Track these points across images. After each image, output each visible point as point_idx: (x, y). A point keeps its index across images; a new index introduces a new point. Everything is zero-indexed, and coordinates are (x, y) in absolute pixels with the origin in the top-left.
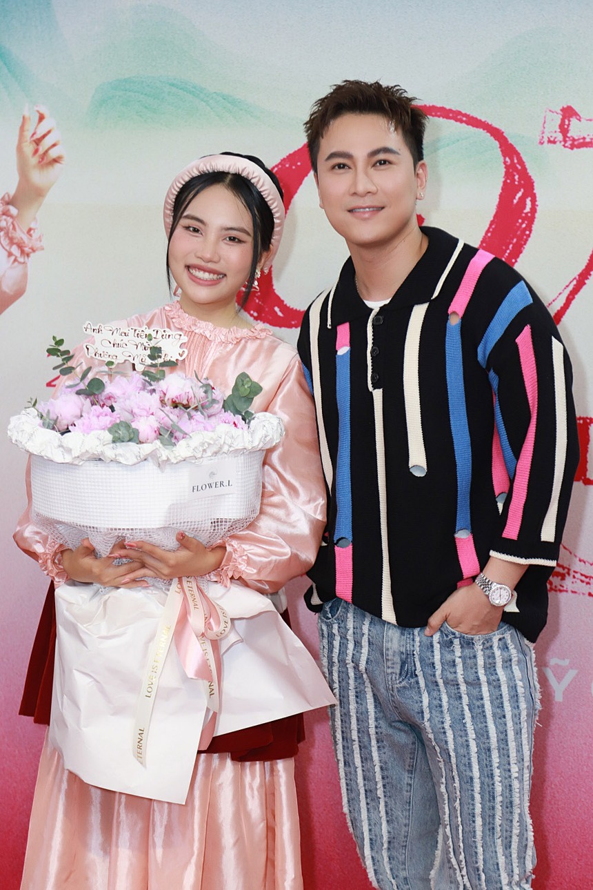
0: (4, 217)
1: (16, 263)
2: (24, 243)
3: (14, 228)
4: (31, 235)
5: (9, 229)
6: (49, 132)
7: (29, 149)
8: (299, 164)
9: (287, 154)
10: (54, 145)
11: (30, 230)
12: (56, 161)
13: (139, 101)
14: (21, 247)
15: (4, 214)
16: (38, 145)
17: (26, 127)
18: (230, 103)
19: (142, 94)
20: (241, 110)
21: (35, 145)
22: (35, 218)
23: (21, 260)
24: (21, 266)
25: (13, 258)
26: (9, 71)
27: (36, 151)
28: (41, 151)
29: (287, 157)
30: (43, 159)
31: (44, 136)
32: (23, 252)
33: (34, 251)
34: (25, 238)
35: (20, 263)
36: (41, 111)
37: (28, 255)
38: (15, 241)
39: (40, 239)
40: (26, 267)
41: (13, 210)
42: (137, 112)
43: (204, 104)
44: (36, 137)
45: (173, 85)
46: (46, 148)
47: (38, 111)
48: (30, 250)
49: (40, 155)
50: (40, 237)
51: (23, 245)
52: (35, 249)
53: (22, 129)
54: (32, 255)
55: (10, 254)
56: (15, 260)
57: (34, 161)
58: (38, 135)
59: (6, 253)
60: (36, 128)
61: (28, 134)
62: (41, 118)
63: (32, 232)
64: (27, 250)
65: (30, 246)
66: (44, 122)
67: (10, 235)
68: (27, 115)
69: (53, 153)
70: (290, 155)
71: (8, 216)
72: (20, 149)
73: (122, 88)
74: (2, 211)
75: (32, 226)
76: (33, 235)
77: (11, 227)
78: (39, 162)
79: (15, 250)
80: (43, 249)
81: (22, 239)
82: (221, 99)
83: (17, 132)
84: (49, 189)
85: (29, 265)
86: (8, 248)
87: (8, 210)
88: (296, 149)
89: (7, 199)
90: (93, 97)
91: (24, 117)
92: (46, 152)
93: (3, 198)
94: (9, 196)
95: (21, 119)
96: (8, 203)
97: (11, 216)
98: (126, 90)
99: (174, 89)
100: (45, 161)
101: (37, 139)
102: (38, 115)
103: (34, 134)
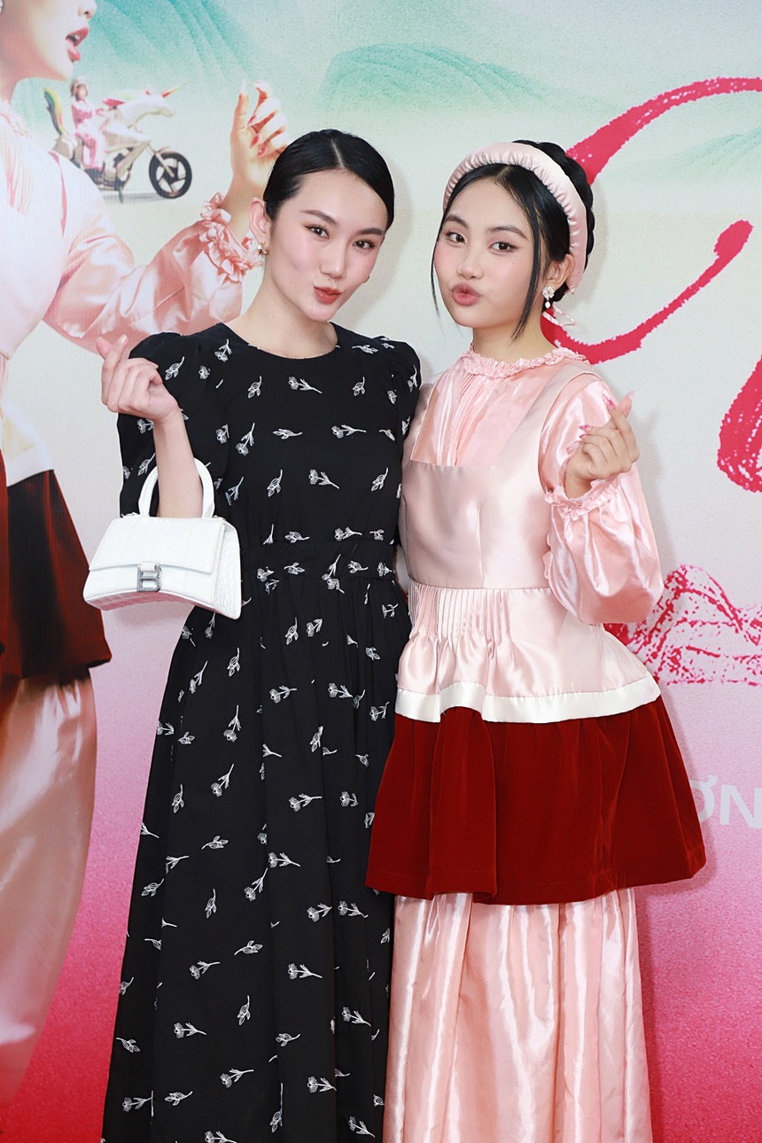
0: (214, 224)
1: (228, 282)
2: (238, 257)
3: (226, 238)
4: (247, 247)
5: (219, 239)
6: (272, 116)
7: (246, 136)
8: (590, 156)
9: (575, 144)
10: (278, 133)
11: (246, 240)
13: (386, 76)
14: (234, 262)
15: (213, 221)
16: (257, 132)
17: (243, 109)
18: (502, 77)
19: (390, 66)
20: (517, 86)
21: (254, 132)
23: (234, 278)
24: (234, 286)
25: (224, 276)
26: (224, 38)
27: (255, 140)
28: (261, 140)
29: (575, 147)
30: (263, 150)
31: (265, 121)
32: (236, 268)
33: (250, 267)
34: (240, 251)
35: (234, 282)
36: (263, 89)
37: (243, 272)
38: (227, 255)
40: (240, 287)
41: (225, 216)
42: (383, 91)
43: (470, 79)
44: (254, 122)
45: (429, 54)
46: (268, 136)
47: (258, 89)
48: (246, 267)
49: (259, 145)
51: (237, 259)
52: (252, 264)
53: (238, 111)
54: (247, 272)
55: (221, 271)
56: (227, 279)
57: (252, 152)
58: (258, 120)
59: (216, 270)
60: (255, 111)
61: (246, 118)
62: (263, 97)
63: (249, 243)
64: (241, 265)
65: (245, 262)
66: (266, 102)
67: (221, 247)
68: (244, 95)
69: (277, 143)
70: (579, 144)
71: (220, 223)
72: (235, 137)
73: (366, 58)
74: (212, 217)
75: (249, 235)
76: (250, 246)
77: (222, 237)
78: (259, 154)
79: (227, 266)
81: (236, 252)
82: (491, 72)
83: (233, 115)
85: (244, 284)
86: (218, 263)
87: (220, 215)
88: (587, 137)
89: (217, 201)
90: (328, 70)
91: (240, 97)
92: (268, 140)
93: (212, 201)
94: (220, 197)
95: (238, 100)
96: (219, 207)
97: (223, 223)
98: (370, 62)
99: (431, 60)
100: (266, 153)
101: (257, 125)
102: (258, 94)
103: (253, 118)
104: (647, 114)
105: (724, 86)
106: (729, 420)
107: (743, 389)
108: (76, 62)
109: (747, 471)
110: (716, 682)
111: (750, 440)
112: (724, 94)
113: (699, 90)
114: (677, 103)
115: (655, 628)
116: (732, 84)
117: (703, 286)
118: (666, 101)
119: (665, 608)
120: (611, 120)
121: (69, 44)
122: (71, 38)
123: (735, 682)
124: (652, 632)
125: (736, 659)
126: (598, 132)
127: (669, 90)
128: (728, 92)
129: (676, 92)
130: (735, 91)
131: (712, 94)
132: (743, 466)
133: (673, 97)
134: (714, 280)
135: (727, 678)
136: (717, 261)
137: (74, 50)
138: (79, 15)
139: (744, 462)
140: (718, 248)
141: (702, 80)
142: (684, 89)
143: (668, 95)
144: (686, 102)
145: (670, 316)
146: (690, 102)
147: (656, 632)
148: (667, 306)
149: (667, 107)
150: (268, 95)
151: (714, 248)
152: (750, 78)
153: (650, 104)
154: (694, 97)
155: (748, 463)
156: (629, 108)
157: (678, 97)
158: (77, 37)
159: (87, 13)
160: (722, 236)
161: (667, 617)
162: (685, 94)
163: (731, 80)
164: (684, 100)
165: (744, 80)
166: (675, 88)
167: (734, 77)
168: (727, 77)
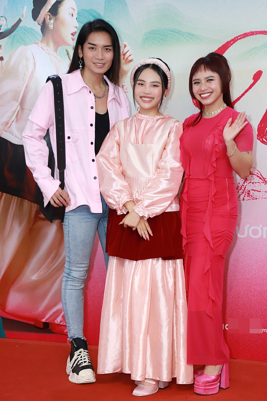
4: (123, 88)
6: (128, 51)
10: (130, 55)
11: (123, 86)
12: (131, 61)
13: (159, 38)
16: (124, 56)
18: (191, 35)
19: (160, 35)
21: (123, 56)
22: (125, 82)
27: (124, 58)
28: (126, 58)
30: (126, 61)
31: (126, 53)
36: (125, 44)
39: (126, 89)
42: (158, 42)
43: (182, 37)
45: (170, 31)
47: (124, 44)
50: (126, 88)
57: (123, 61)
58: (125, 52)
61: (121, 52)
62: (125, 46)
63: (124, 87)
69: (130, 58)
75: (124, 84)
78: (125, 62)
80: (128, 92)
82: (188, 34)
84: (129, 71)
88: (215, 50)
90: (143, 37)
92: (128, 58)
98: (154, 34)
99: (171, 32)
100: (127, 61)
101: (124, 54)
102: (124, 45)
103: (123, 52)
104: (232, 43)
105: (252, 33)
106: (259, 126)
107: (263, 117)
108: (74, 41)
109: (265, 139)
110: (260, 199)
111: (266, 131)
112: (252, 36)
113: (245, 35)
114: (240, 39)
115: (243, 185)
116: (254, 33)
117: (250, 89)
118: (236, 39)
119: (245, 179)
120: (222, 45)
121: (72, 36)
122: (72, 34)
123: (265, 198)
124: (242, 186)
125: (265, 192)
126: (218, 48)
127: (237, 36)
128: (254, 35)
129: (239, 36)
130: (255, 35)
131: (249, 36)
132: (264, 138)
133: (238, 38)
134: (253, 87)
135: (263, 197)
136: (253, 82)
137: (73, 37)
138: (74, 28)
139: (264, 137)
140: (253, 78)
141: (246, 32)
142: (241, 35)
143: (237, 37)
144: (242, 39)
145: (242, 98)
146: (243, 39)
147: (243, 186)
148: (240, 95)
149: (237, 40)
150: (127, 45)
151: (252, 78)
152: (259, 31)
153: (232, 40)
154: (244, 37)
155: (265, 137)
156: (227, 42)
157: (240, 38)
158: (74, 34)
159: (76, 27)
160: (254, 75)
161: (246, 182)
162: (242, 36)
163: (254, 32)
164: (242, 38)
165: (258, 31)
166: (239, 35)
167: (255, 31)
168: (253, 31)
